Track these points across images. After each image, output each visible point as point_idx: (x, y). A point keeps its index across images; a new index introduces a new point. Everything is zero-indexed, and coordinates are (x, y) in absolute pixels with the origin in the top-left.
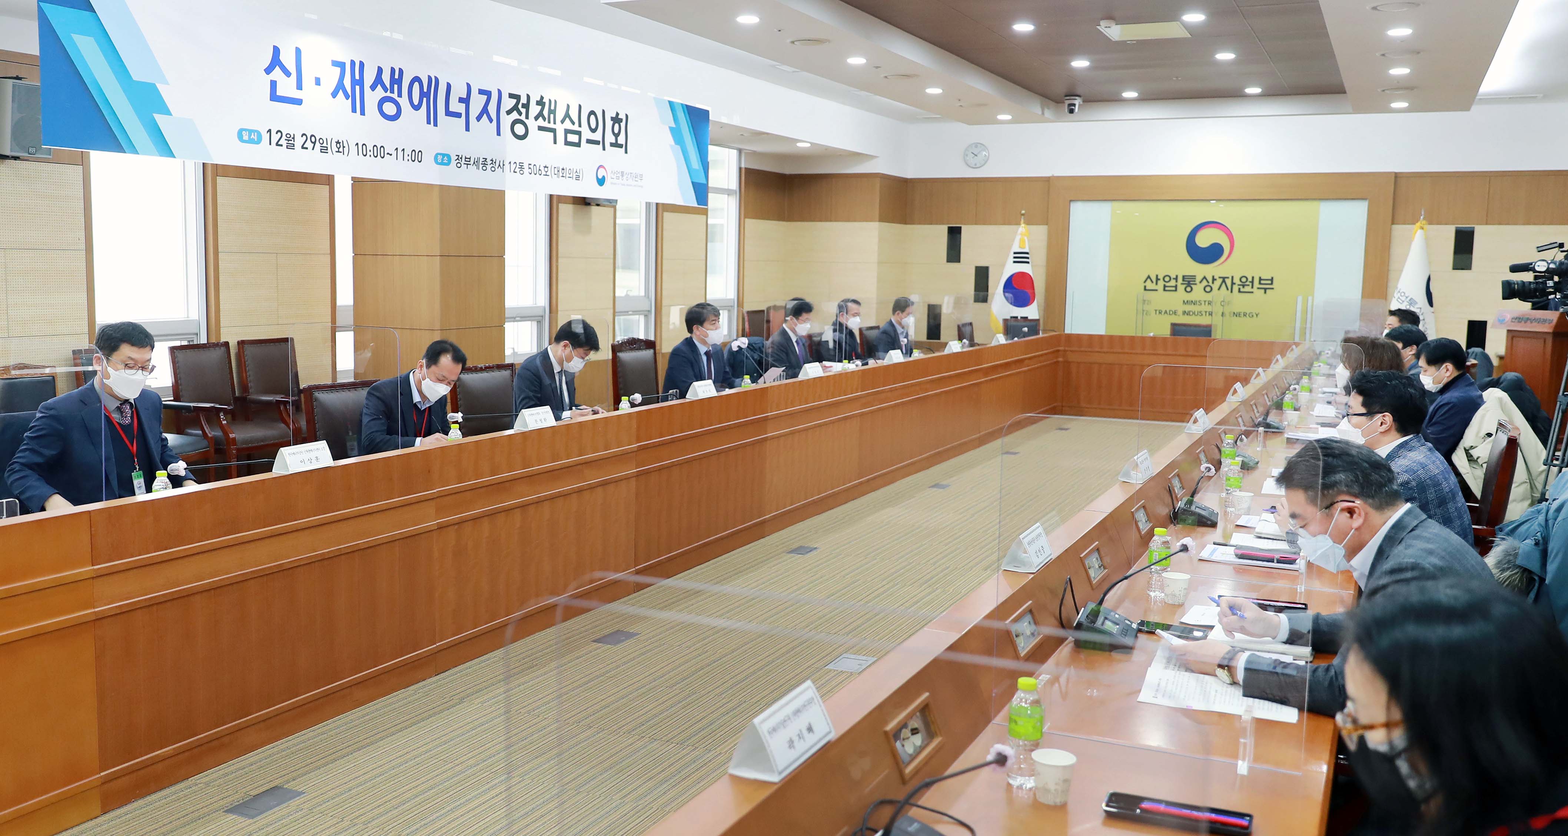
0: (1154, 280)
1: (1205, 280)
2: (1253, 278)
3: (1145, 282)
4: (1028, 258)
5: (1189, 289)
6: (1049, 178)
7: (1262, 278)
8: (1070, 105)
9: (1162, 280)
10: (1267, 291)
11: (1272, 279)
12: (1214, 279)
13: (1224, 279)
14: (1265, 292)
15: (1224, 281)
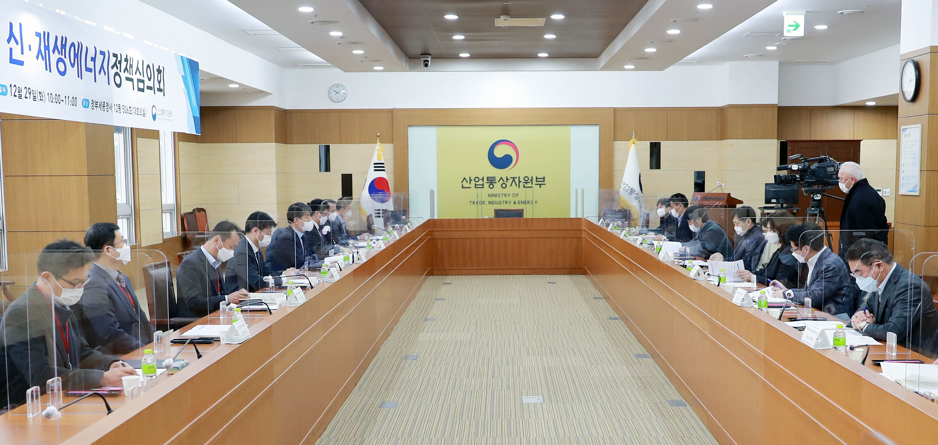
0: (468, 181)
1: (501, 180)
2: (532, 177)
3: (462, 182)
4: (384, 167)
5: (491, 186)
6: (392, 109)
7: (538, 177)
8: (425, 61)
9: (473, 180)
10: (542, 186)
11: (544, 178)
12: (507, 179)
13: (514, 178)
14: (540, 187)
15: (514, 180)
